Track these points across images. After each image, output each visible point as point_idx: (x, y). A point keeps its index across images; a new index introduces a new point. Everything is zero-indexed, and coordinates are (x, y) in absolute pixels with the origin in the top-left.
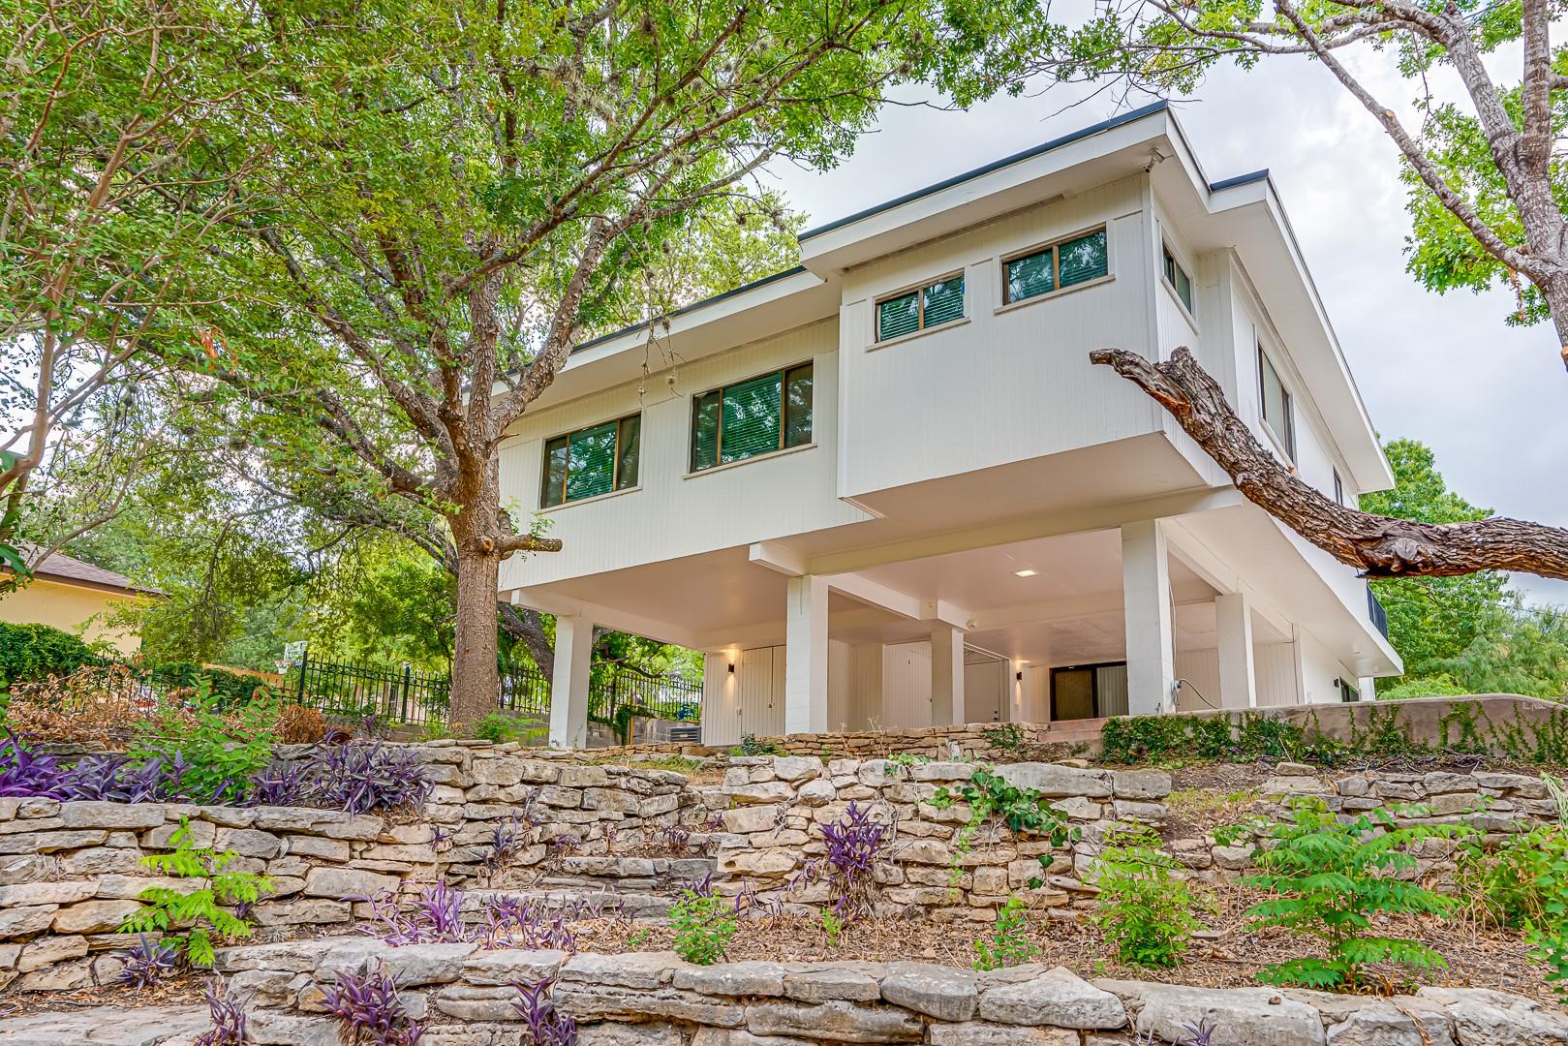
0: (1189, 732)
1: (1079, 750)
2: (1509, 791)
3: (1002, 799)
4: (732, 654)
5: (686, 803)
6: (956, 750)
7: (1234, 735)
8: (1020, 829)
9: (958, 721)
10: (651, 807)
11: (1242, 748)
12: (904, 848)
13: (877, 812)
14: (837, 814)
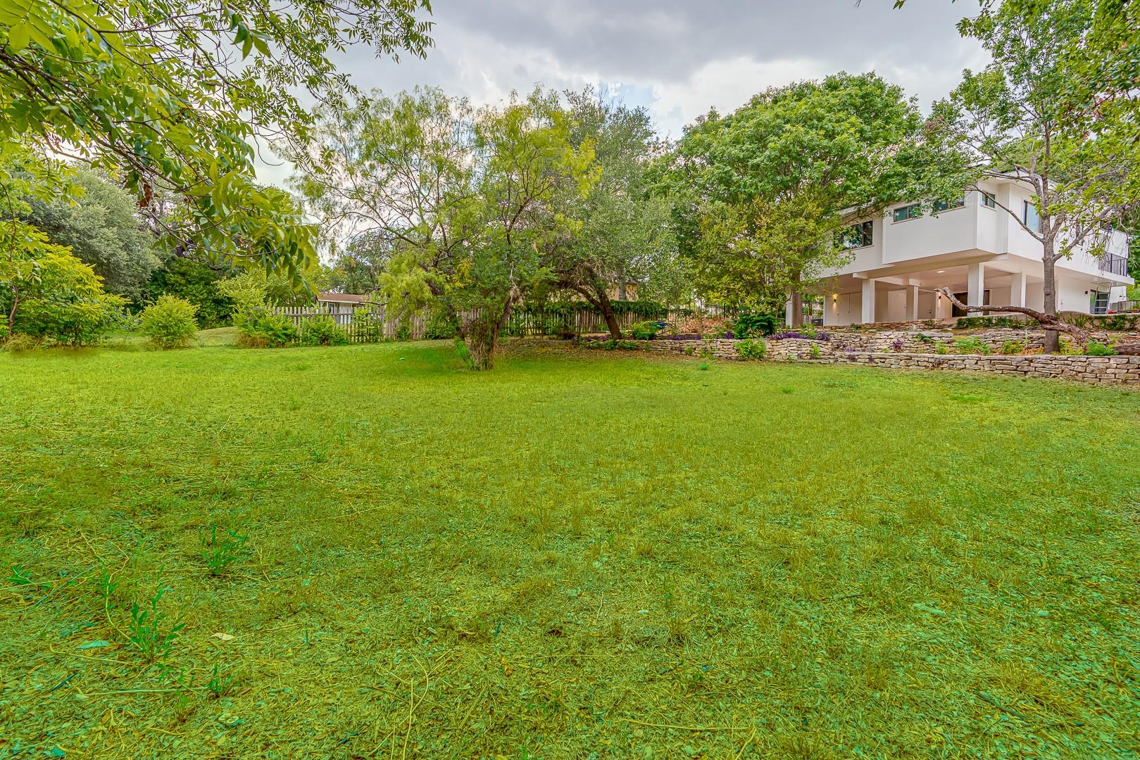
0: (981, 321)
1: (949, 326)
2: (1017, 335)
3: (923, 337)
4: (835, 296)
5: (861, 339)
6: (915, 326)
7: (994, 322)
8: (926, 342)
9: (915, 318)
10: (856, 340)
11: (996, 325)
12: (906, 345)
13: (902, 340)
14: (895, 340)
